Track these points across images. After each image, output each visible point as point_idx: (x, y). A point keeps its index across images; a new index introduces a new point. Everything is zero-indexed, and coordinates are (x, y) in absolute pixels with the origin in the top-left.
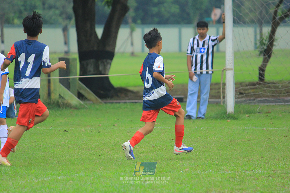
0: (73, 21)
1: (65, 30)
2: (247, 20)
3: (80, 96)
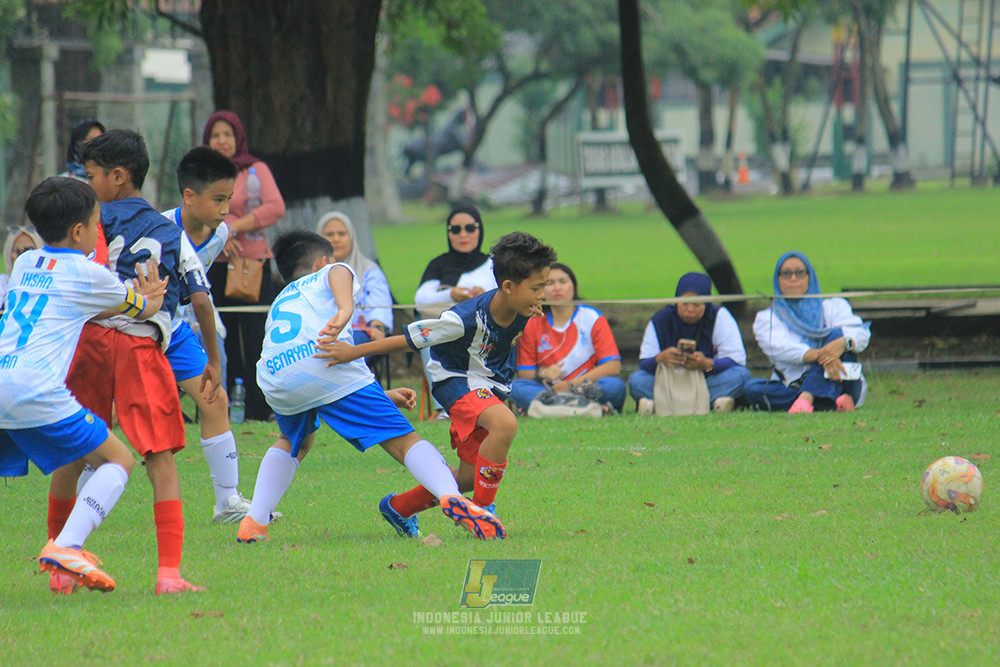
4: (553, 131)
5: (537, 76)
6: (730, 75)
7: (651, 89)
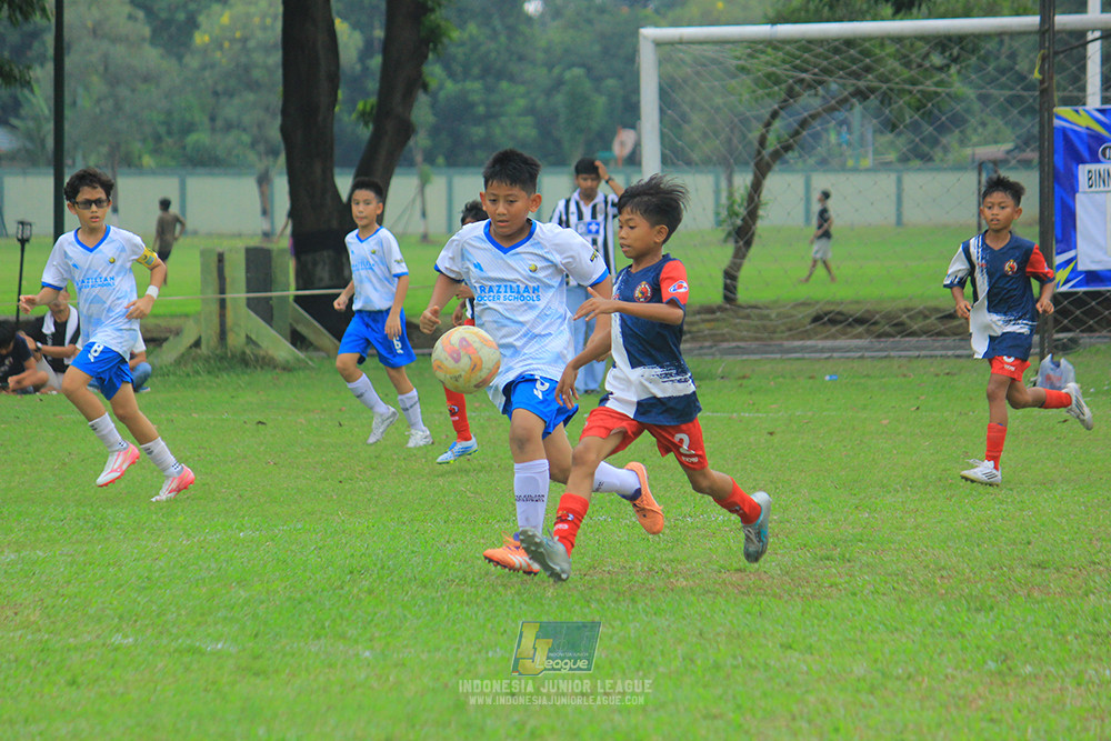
0: (282, 158)
1: (264, 181)
2: (695, 156)
3: (297, 339)
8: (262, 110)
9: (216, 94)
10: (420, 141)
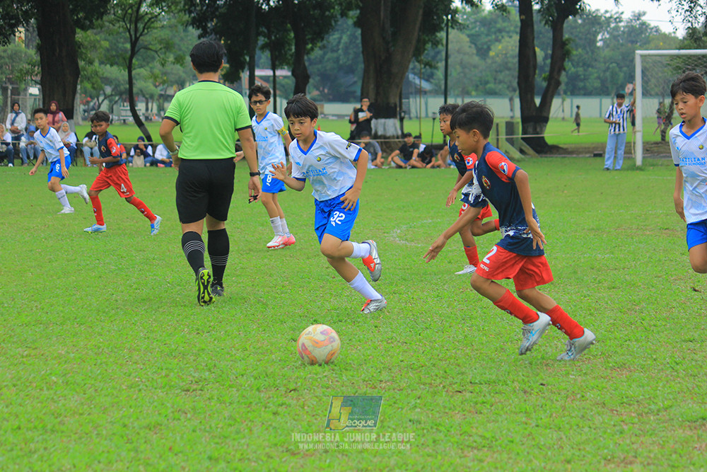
0: (518, 92)
1: (511, 100)
2: (653, 93)
3: (522, 151)
4: (115, 107)
5: (112, 95)
6: (152, 97)
7: (135, 98)
8: (512, 77)
9: (496, 72)
10: (562, 87)
